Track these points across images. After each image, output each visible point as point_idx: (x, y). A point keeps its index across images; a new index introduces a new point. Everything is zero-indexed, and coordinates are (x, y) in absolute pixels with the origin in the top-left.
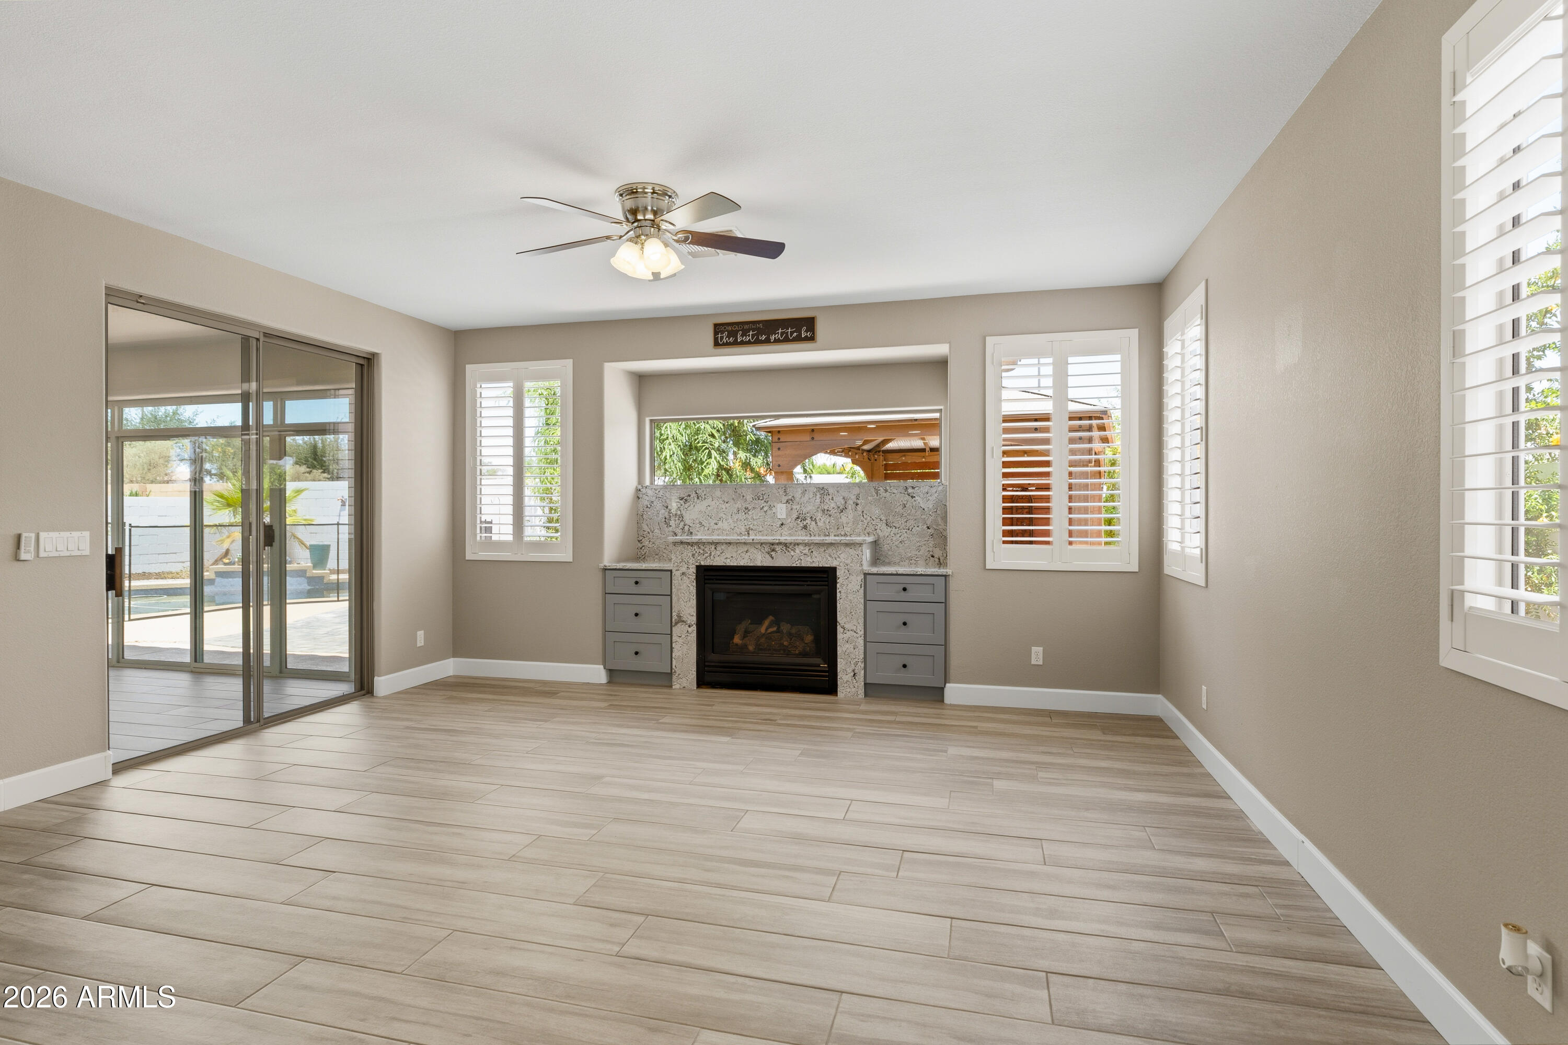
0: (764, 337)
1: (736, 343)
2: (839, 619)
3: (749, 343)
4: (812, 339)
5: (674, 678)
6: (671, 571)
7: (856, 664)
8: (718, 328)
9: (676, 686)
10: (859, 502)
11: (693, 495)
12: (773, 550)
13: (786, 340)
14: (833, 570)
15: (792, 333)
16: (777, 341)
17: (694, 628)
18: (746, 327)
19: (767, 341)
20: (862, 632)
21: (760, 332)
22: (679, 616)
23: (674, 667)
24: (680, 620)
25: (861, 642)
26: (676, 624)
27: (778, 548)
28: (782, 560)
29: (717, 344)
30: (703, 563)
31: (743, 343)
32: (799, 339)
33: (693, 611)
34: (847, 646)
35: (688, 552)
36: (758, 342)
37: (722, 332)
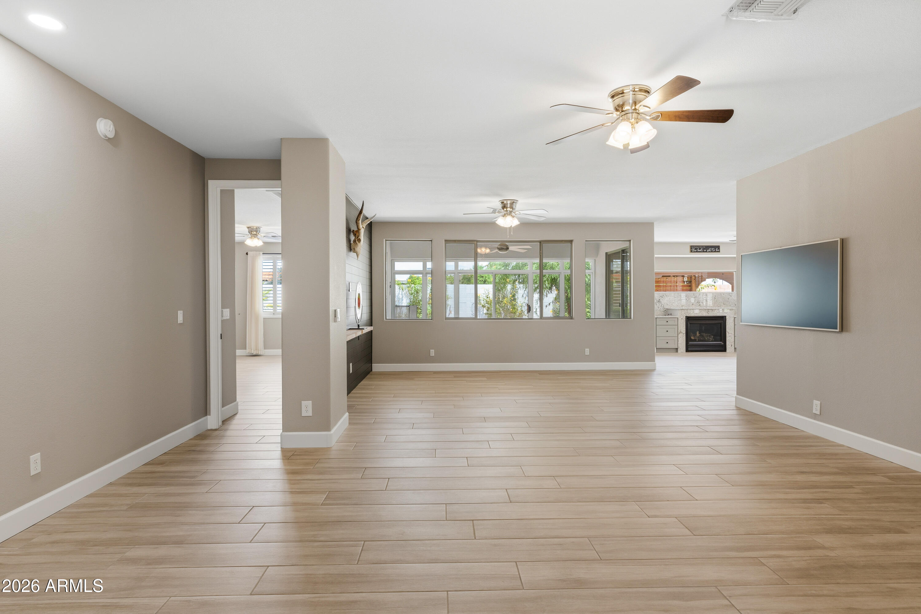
0: (705, 251)
1: (697, 252)
2: (727, 330)
3: (701, 252)
4: (719, 252)
5: (679, 349)
6: (678, 318)
7: (732, 343)
8: (692, 247)
9: (679, 352)
10: (716, 298)
11: (665, 295)
12: (709, 311)
13: (712, 252)
14: (725, 316)
15: (713, 250)
16: (709, 252)
17: (685, 334)
18: (700, 247)
19: (706, 252)
20: (734, 334)
21: (704, 249)
22: (680, 331)
23: (679, 346)
24: (681, 332)
25: (733, 336)
26: (680, 333)
27: (709, 310)
28: (711, 314)
29: (691, 251)
30: (688, 316)
31: (699, 252)
32: (715, 251)
33: (685, 330)
34: (729, 337)
35: (683, 312)
36: (703, 252)
37: (693, 248)
